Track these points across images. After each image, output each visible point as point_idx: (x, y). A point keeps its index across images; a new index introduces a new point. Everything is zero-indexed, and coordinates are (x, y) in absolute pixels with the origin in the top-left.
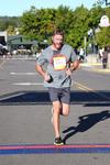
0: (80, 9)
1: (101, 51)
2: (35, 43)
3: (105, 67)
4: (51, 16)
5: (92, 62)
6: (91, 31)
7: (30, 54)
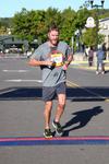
0: (68, 11)
1: (87, 50)
2: (26, 42)
3: (91, 65)
4: (41, 17)
5: (79, 60)
6: (78, 31)
7: (22, 53)
